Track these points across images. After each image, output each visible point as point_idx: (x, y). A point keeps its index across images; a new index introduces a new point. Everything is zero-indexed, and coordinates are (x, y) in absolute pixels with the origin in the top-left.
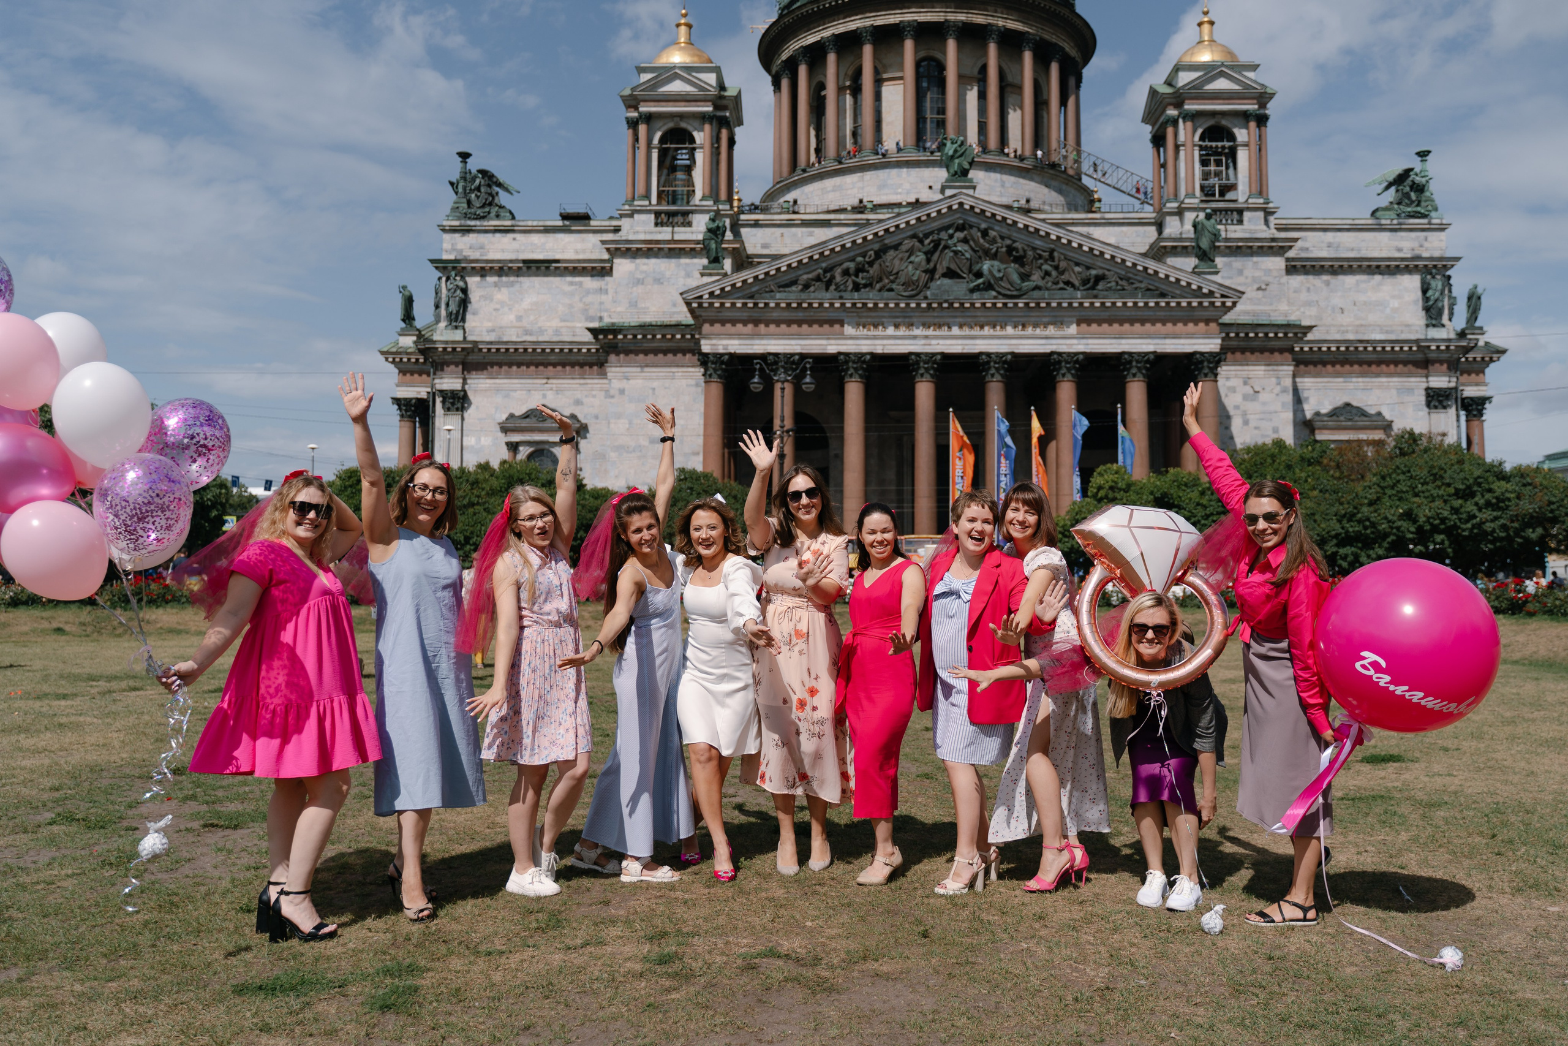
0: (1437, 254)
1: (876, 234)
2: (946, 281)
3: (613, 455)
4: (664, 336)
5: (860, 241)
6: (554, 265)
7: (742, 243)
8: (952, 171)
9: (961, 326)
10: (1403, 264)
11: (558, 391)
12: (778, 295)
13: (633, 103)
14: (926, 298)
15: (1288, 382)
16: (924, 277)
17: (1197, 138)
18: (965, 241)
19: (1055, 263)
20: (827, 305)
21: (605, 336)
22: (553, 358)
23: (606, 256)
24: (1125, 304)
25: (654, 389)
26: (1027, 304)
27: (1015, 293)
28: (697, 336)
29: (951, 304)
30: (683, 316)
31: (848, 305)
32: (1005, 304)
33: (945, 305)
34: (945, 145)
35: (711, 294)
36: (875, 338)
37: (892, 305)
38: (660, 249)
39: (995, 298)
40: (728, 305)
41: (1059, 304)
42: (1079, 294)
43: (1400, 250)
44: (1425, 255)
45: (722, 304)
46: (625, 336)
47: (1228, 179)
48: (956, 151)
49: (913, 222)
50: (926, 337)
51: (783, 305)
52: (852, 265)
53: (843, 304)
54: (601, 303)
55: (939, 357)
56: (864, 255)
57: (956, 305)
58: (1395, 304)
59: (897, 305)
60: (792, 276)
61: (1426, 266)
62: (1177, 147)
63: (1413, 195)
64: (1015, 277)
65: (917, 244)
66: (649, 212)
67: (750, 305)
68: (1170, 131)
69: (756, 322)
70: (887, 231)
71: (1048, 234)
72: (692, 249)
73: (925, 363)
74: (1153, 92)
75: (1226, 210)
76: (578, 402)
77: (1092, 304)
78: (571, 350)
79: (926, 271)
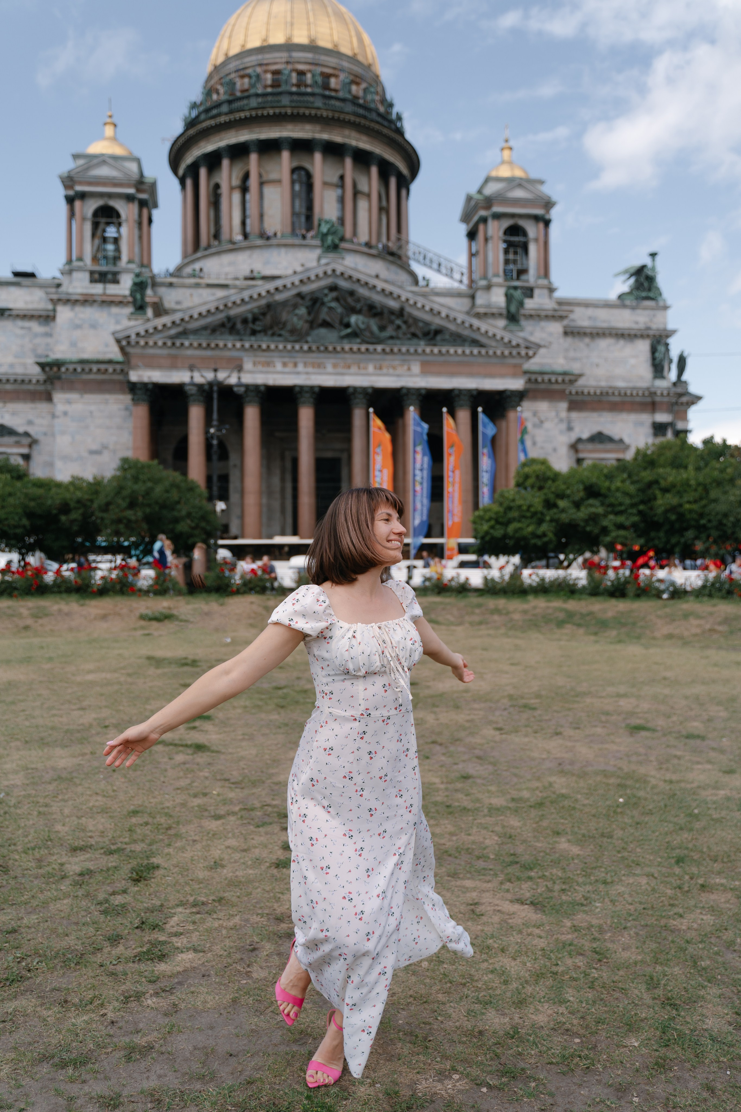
0: (661, 326)
1: (268, 292)
2: (323, 331)
3: (59, 464)
4: (99, 370)
5: (255, 296)
6: (7, 313)
7: (161, 299)
8: (326, 245)
9: (335, 366)
10: (639, 333)
11: (14, 414)
12: (191, 337)
13: (70, 183)
14: (307, 342)
15: (564, 414)
16: (306, 326)
17: (501, 233)
18: (337, 299)
19: (405, 318)
20: (230, 345)
21: (51, 369)
22: (8, 387)
23: (50, 307)
24: (456, 352)
25: (91, 412)
26: (384, 350)
27: (374, 340)
28: (126, 369)
29: (326, 348)
30: (114, 353)
31: (247, 345)
32: (367, 350)
33: (322, 348)
34: (319, 225)
35: (138, 335)
36: (267, 372)
37: (281, 346)
38: (95, 301)
39: (360, 343)
40: (151, 343)
41: (408, 351)
42: (422, 343)
43: (637, 323)
44: (654, 326)
45: (147, 343)
46: (67, 369)
47: (522, 264)
48: (329, 230)
49: (297, 283)
50: (307, 373)
51: (195, 344)
52: (250, 316)
53: (243, 346)
54: (47, 345)
55: (317, 390)
56: (259, 307)
57: (330, 348)
58: (633, 361)
59: (285, 347)
60: (203, 322)
61: (654, 336)
62: (486, 240)
63: (646, 284)
64: (375, 329)
65: (300, 301)
66: (85, 271)
67: (169, 343)
68: (481, 227)
69: (174, 357)
70: (277, 289)
71: (399, 297)
72: (121, 303)
73: (307, 392)
74: (469, 198)
75: (522, 288)
76: (30, 423)
77: (432, 351)
78: (23, 381)
79: (307, 321)
